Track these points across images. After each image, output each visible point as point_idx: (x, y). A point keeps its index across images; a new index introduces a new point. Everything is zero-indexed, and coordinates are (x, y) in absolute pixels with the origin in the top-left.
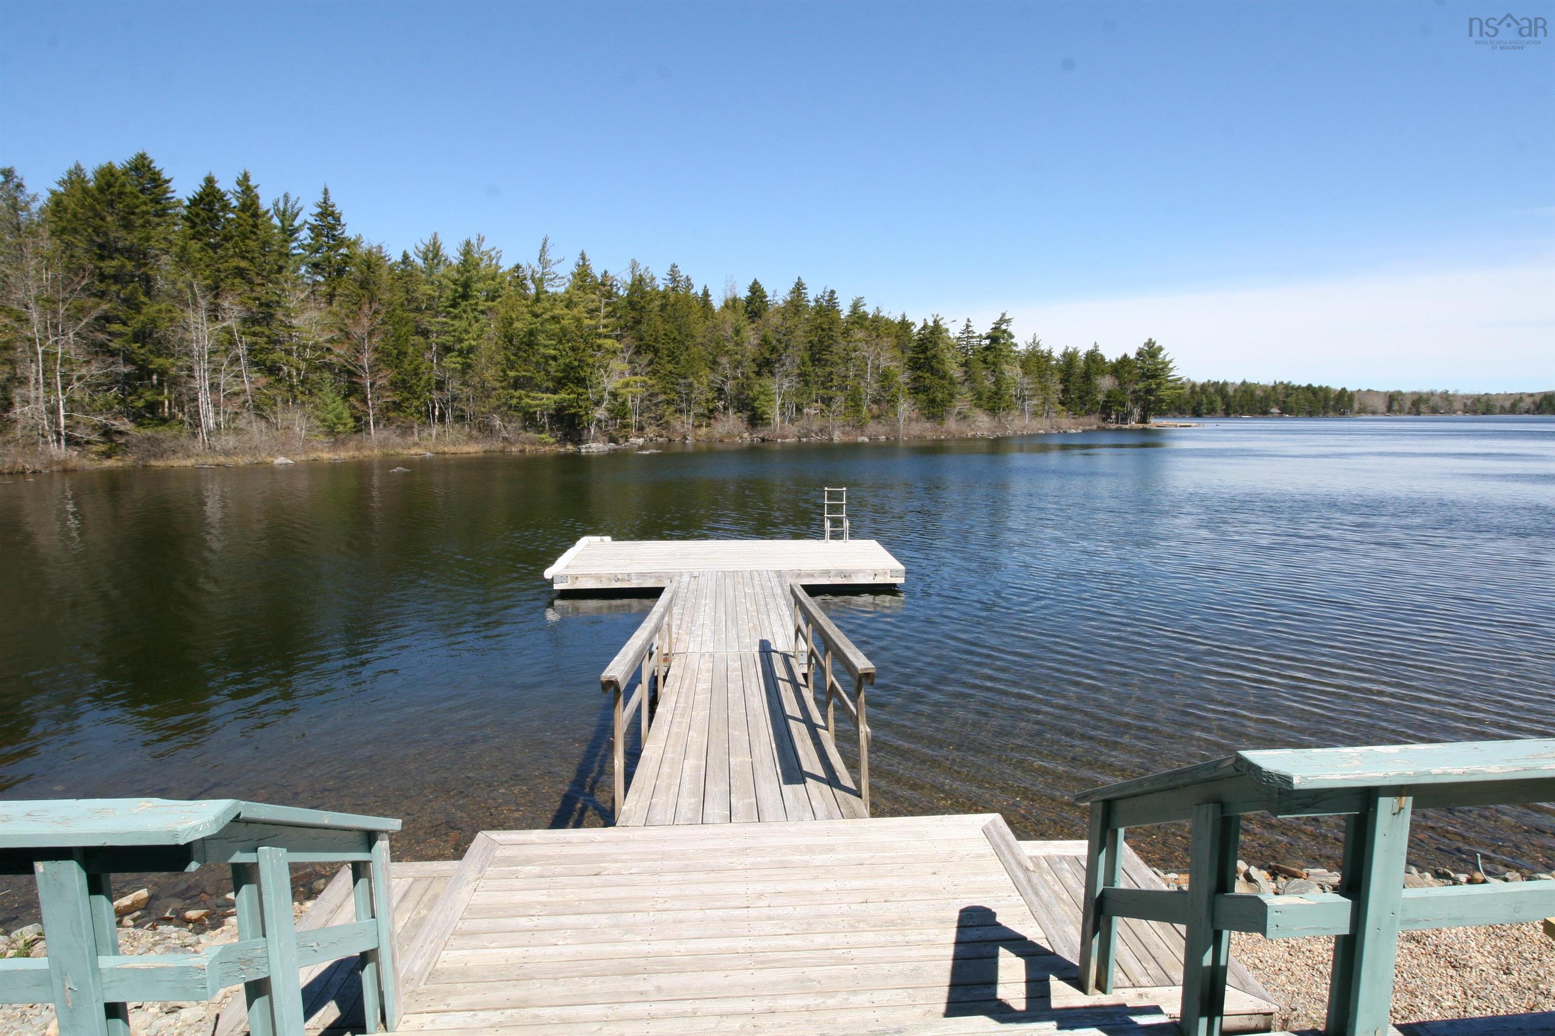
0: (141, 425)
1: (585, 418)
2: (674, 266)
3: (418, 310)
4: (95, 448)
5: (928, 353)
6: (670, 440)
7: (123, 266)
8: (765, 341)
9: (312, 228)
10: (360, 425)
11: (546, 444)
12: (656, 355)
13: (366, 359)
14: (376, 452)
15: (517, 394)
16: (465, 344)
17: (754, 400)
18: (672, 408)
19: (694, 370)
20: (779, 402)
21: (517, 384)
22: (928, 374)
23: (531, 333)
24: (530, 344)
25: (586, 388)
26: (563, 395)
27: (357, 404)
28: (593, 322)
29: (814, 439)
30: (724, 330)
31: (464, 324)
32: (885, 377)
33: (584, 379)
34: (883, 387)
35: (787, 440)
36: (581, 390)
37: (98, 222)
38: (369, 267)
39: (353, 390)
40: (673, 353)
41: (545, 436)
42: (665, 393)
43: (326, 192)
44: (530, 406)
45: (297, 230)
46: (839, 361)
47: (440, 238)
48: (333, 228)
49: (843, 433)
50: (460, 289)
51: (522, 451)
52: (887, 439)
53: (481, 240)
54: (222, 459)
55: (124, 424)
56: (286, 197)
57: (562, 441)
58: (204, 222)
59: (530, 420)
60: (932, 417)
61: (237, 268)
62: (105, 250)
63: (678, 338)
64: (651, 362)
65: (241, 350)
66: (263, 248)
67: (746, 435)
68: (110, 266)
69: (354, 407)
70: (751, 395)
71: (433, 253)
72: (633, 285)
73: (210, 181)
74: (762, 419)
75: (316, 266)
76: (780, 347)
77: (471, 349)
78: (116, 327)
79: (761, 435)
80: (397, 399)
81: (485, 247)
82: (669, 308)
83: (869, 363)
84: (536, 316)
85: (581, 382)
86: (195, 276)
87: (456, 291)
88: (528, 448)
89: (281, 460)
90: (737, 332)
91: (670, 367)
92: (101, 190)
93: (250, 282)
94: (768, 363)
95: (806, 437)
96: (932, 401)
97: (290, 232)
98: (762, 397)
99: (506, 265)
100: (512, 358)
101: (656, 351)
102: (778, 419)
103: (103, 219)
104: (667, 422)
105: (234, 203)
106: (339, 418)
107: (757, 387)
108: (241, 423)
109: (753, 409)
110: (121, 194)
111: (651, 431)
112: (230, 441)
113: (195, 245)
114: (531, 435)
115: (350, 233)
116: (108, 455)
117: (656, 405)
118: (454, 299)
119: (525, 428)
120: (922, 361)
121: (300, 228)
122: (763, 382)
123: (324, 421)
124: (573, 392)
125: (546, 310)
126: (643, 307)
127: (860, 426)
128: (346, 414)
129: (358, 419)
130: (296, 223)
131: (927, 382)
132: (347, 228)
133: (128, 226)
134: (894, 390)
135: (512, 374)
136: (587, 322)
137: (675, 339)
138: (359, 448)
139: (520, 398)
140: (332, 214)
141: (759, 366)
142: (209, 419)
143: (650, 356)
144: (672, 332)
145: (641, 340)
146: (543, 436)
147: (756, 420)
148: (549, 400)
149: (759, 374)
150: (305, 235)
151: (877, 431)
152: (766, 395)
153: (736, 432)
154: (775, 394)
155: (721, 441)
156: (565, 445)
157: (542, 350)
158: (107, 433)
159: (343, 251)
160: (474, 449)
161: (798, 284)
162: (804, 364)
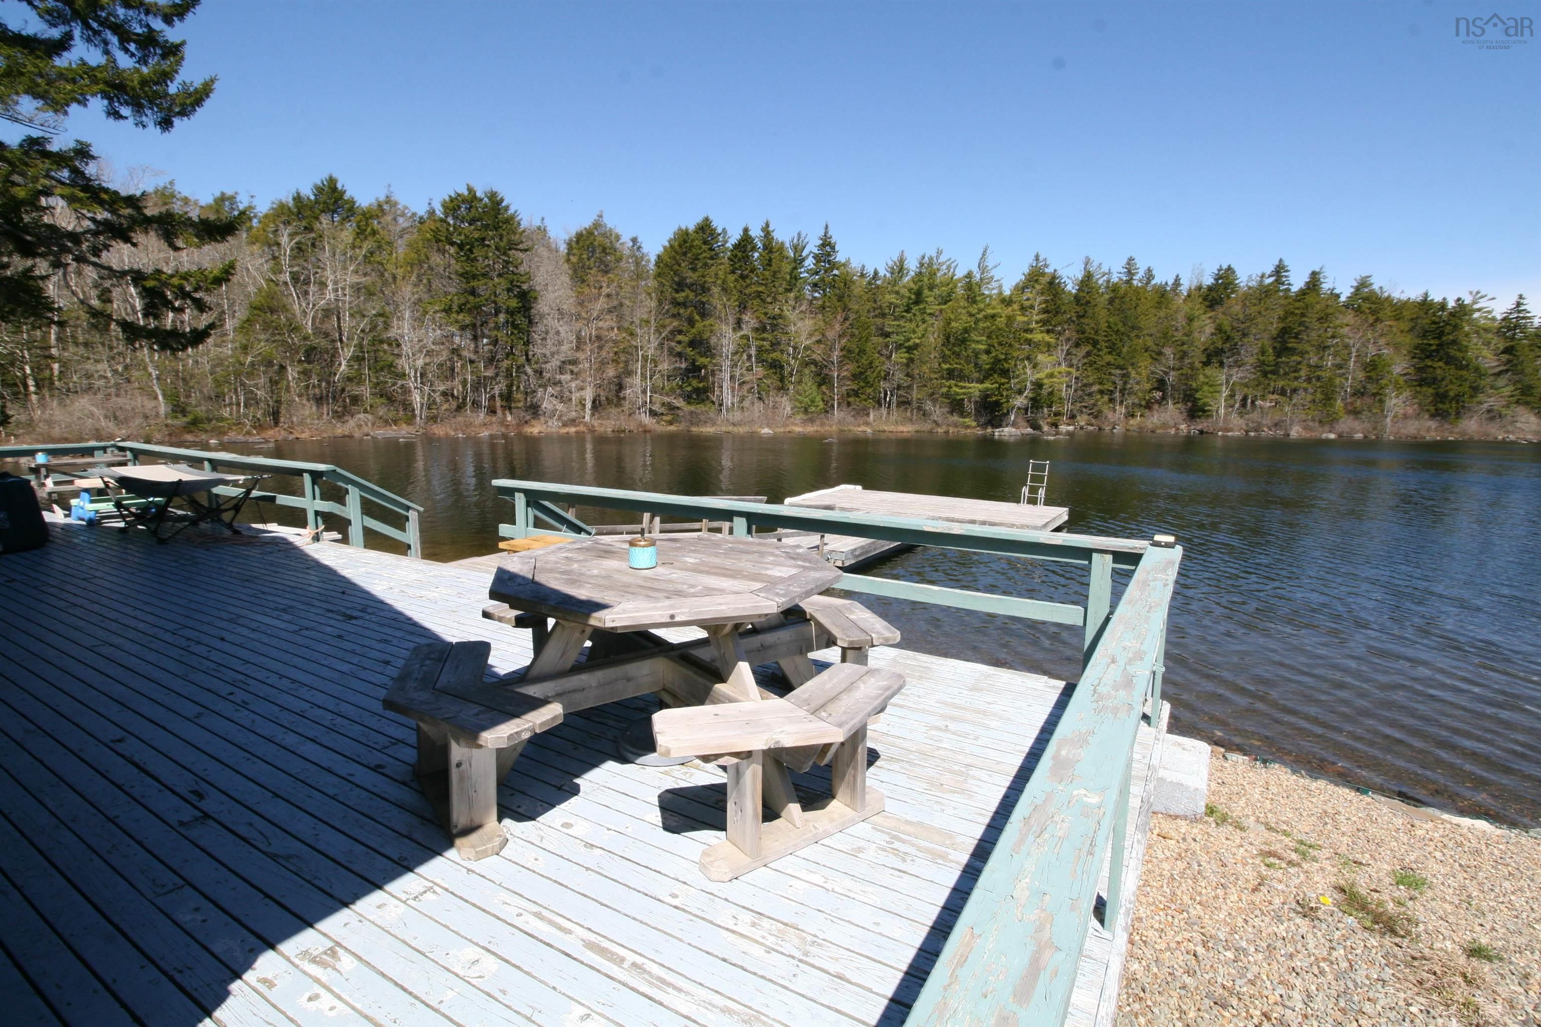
0: (689, 403)
1: (1005, 405)
2: (1131, 259)
3: (883, 315)
4: (665, 418)
5: (1444, 338)
6: (1100, 429)
7: (687, 297)
8: (1219, 329)
9: (816, 257)
10: (828, 409)
11: (968, 427)
12: (1094, 347)
13: (836, 355)
14: (834, 428)
15: (948, 384)
16: (911, 343)
17: (1197, 391)
18: (1106, 398)
19: (1134, 360)
20: (1225, 393)
21: (951, 374)
22: (1441, 364)
23: (966, 331)
24: (964, 341)
25: (1010, 379)
26: (987, 385)
27: (827, 392)
28: (1026, 319)
29: (1267, 433)
30: (1176, 320)
31: (913, 325)
32: (1373, 368)
33: (1008, 371)
34: (1369, 378)
35: (1230, 434)
36: (1003, 380)
37: (676, 267)
38: (845, 284)
39: (823, 380)
40: (1114, 344)
41: (968, 421)
42: (1100, 383)
43: (827, 227)
44: (958, 394)
45: (803, 260)
46: (1309, 349)
47: (905, 254)
48: (829, 255)
49: (1305, 429)
50: (913, 297)
51: (947, 432)
52: (1365, 437)
53: (939, 253)
54: (730, 428)
55: (680, 403)
56: (799, 234)
57: (984, 426)
58: (739, 260)
59: (956, 406)
60: (1439, 414)
61: (757, 291)
62: (680, 286)
63: (1122, 329)
64: (1088, 354)
65: (753, 352)
66: (774, 276)
67: (1183, 427)
68: (680, 297)
69: (824, 393)
70: (1194, 385)
71: (899, 269)
72: (1082, 281)
73: (746, 230)
74: (1204, 411)
75: (815, 285)
76: (1236, 336)
77: (916, 347)
78: (679, 338)
79: (1199, 427)
80: (855, 387)
81: (942, 259)
82: (1117, 301)
83: (1354, 350)
84: (971, 315)
85: (1005, 373)
86: (728, 300)
87: (910, 298)
88: (951, 430)
89: (766, 431)
90: (1190, 320)
91: (1109, 358)
92: (680, 246)
93: (763, 301)
94: (1219, 352)
95: (1256, 431)
96: (1441, 397)
97: (798, 261)
98: (1206, 388)
99: (960, 273)
100: (947, 352)
101: (1095, 343)
102: (1222, 411)
103: (679, 265)
104: (1100, 412)
105: (760, 245)
106: (813, 401)
107: (1201, 378)
108: (746, 404)
109: (1195, 401)
110: (692, 246)
111: (1082, 420)
112: (737, 416)
113: (731, 278)
114: (956, 418)
115: (840, 257)
116: (671, 423)
117: (1090, 395)
118: (908, 305)
119: (951, 413)
120: (1434, 347)
121: (807, 256)
122: (1208, 371)
123: (801, 403)
124: (996, 382)
125: (980, 310)
126: (1088, 302)
127: (1330, 421)
128: (818, 398)
129: (826, 403)
130: (804, 254)
131: (1439, 372)
132: (838, 255)
133: (694, 270)
134: (1383, 382)
135: (945, 366)
136: (1020, 319)
137: (1118, 331)
138: (822, 425)
139: (950, 387)
140: (829, 244)
141: (1209, 357)
142: (728, 399)
143: (1089, 348)
144: (1116, 324)
145: (1083, 333)
146: (967, 420)
147: (1196, 411)
148: (975, 389)
149: (1206, 364)
150: (810, 263)
151: (1356, 429)
152: (1211, 386)
153: (1172, 423)
154: (1221, 385)
155: (1153, 432)
156: (986, 429)
157: (973, 345)
158: (672, 408)
159: (836, 272)
160: (907, 429)
161: (1278, 266)
162: (1263, 353)
